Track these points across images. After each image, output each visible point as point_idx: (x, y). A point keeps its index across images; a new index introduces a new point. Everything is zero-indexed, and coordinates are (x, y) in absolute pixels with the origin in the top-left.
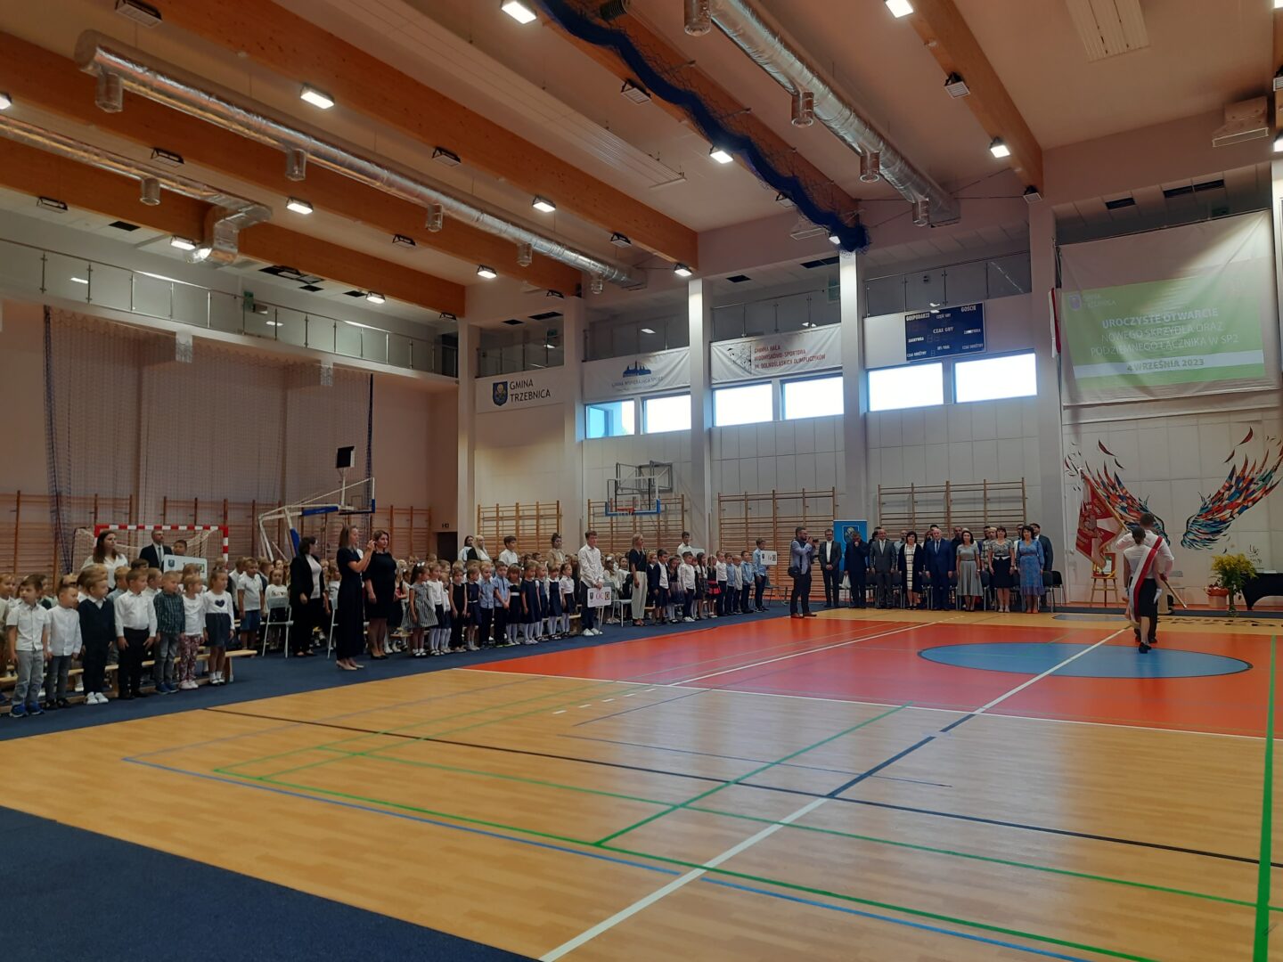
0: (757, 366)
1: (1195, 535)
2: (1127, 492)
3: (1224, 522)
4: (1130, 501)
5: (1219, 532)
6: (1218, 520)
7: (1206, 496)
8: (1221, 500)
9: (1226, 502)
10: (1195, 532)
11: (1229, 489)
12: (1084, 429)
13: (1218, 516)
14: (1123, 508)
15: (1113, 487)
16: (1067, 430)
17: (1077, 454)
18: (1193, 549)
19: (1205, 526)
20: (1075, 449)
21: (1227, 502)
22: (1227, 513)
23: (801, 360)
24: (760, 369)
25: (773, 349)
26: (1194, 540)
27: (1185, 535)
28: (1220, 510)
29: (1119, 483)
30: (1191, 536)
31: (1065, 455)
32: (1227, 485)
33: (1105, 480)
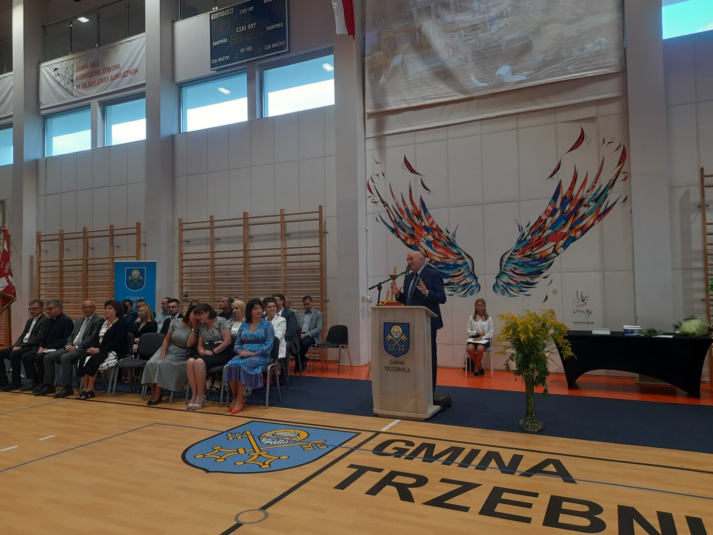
1: (510, 277)
3: (545, 259)
5: (540, 273)
6: (538, 256)
7: (524, 225)
8: (542, 229)
9: (548, 231)
10: (510, 273)
11: (552, 214)
13: (538, 252)
18: (507, 295)
19: (522, 266)
21: (550, 231)
22: (549, 247)
26: (509, 284)
27: (498, 277)
28: (540, 243)
30: (506, 279)
32: (551, 208)
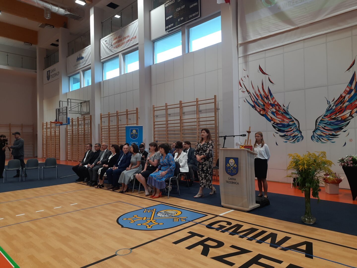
0: (114, 48)
1: (322, 132)
2: (276, 101)
3: (344, 120)
4: (277, 108)
5: (341, 129)
6: (340, 119)
7: (331, 100)
8: (342, 102)
9: (347, 104)
10: (322, 129)
11: (349, 92)
12: (250, 58)
13: (340, 116)
14: (273, 113)
15: (267, 98)
16: (241, 60)
17: (246, 77)
18: (320, 143)
19: (330, 125)
20: (245, 74)
22: (347, 113)
23: (128, 41)
24: (115, 49)
25: (119, 37)
26: (321, 136)
27: (314, 131)
28: (342, 110)
29: (271, 94)
30: (319, 133)
31: (240, 78)
32: (348, 89)
33: (262, 93)
